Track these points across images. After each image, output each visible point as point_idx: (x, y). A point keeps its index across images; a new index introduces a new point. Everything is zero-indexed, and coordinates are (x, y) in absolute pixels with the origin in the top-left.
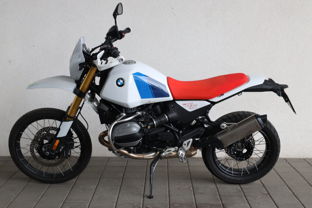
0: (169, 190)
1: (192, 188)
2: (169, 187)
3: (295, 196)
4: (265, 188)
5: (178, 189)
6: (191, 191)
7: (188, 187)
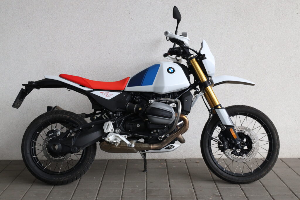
0: (122, 193)
1: (145, 191)
2: (123, 191)
3: (247, 197)
4: (218, 189)
5: (131, 192)
6: (145, 194)
7: (142, 190)
